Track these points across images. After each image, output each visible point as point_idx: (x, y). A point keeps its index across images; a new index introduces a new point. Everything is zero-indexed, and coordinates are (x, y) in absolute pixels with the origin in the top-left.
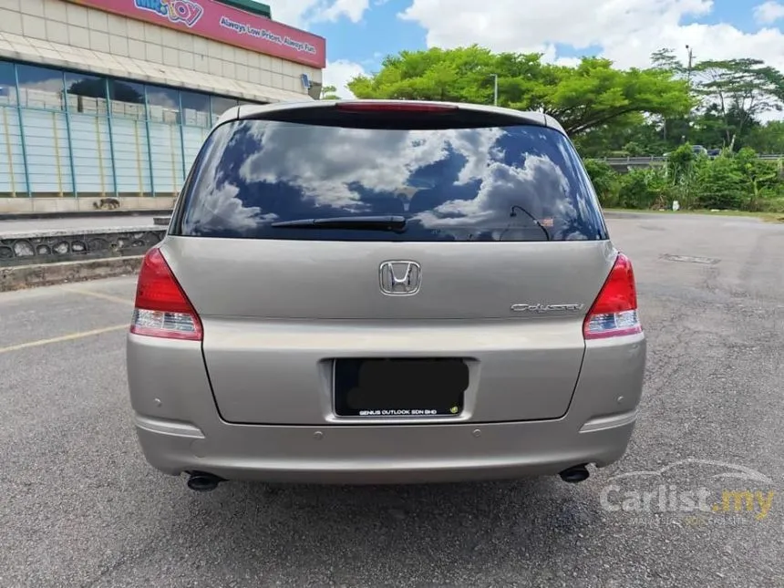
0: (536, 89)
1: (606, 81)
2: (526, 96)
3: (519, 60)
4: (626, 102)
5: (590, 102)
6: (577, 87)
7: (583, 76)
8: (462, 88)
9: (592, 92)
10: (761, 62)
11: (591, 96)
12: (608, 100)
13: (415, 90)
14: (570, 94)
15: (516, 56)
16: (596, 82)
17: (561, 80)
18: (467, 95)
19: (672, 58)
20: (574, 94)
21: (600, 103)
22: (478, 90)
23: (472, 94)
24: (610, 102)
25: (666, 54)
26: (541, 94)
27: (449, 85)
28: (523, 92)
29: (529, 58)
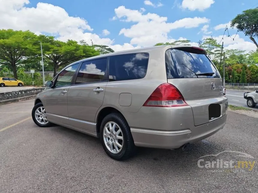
0: (55, 48)
1: (78, 48)
2: (51, 50)
3: (47, 38)
4: (85, 54)
5: (73, 53)
6: (69, 48)
7: (69, 45)
8: (26, 45)
9: (73, 50)
10: (108, 46)
11: (74, 52)
12: (79, 53)
13: (6, 44)
14: (67, 50)
15: (46, 36)
16: (75, 48)
17: (62, 46)
18: (28, 47)
19: (85, 43)
20: (69, 50)
21: (77, 54)
22: (32, 46)
23: (31, 47)
24: (80, 54)
25: (84, 41)
26: (57, 49)
27: (20, 43)
28: (50, 48)
29: (50, 38)
